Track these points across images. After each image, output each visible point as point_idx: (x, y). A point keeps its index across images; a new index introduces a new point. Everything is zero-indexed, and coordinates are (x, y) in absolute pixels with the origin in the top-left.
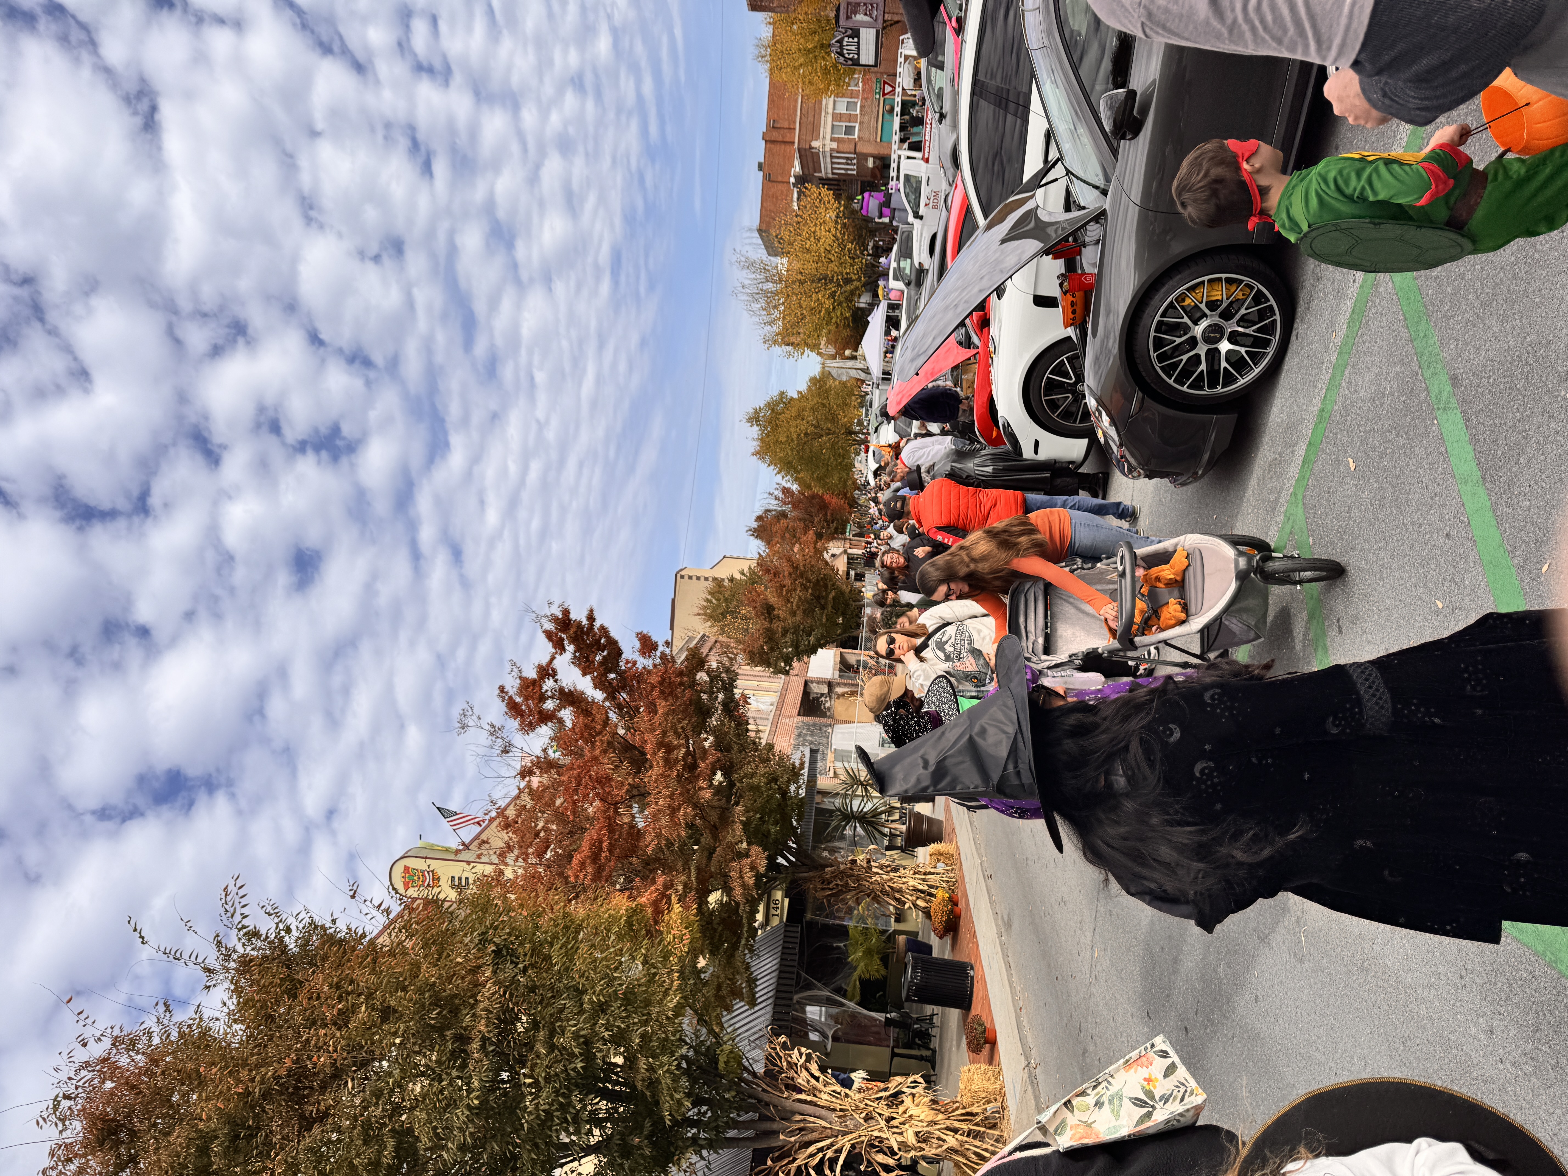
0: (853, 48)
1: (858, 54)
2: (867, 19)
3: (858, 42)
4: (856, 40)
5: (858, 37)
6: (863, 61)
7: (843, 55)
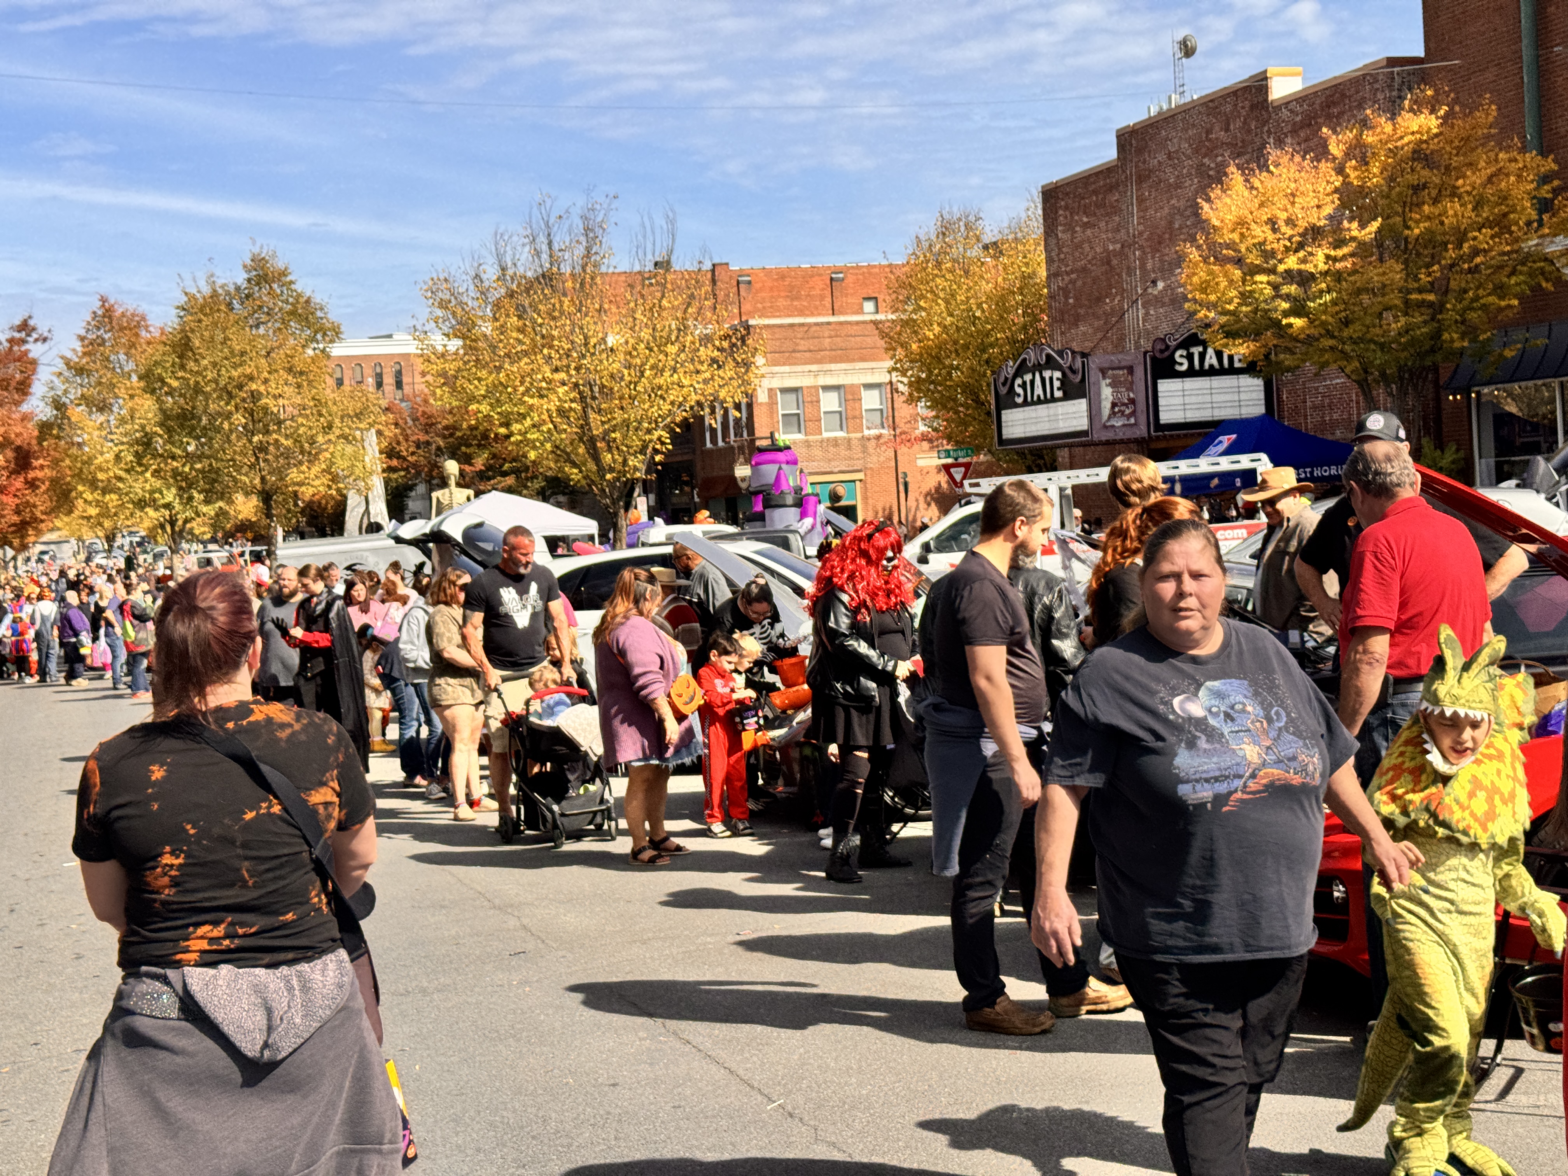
0: (1038, 391)
1: (1025, 403)
2: (1106, 406)
3: (1053, 400)
4: (1058, 394)
5: (1067, 397)
6: (1008, 416)
7: (1019, 373)
